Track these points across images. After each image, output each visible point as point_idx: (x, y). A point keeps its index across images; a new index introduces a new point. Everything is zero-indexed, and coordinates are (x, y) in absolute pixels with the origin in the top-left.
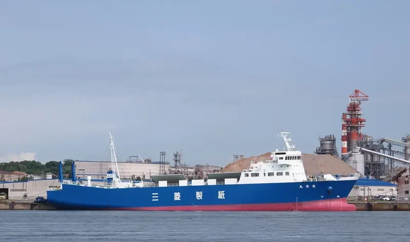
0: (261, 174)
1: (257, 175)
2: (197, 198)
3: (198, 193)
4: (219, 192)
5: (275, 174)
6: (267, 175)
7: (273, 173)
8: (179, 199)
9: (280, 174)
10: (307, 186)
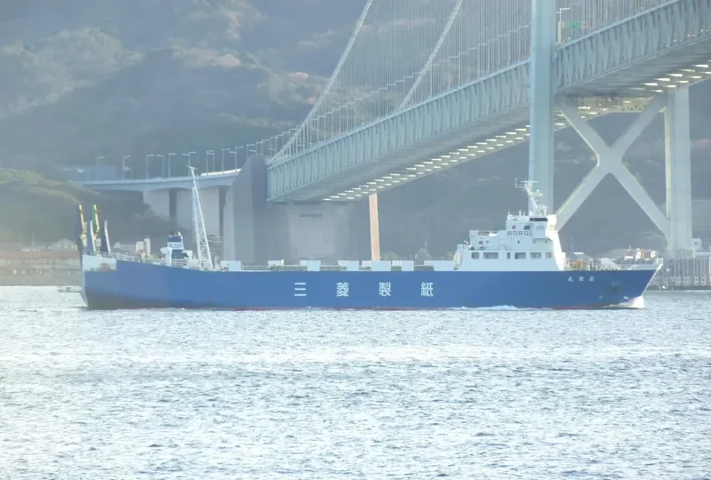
0: (502, 254)
1: (495, 255)
2: (382, 294)
3: (382, 285)
4: (423, 285)
5: (528, 255)
6: (513, 256)
7: (524, 254)
8: (345, 295)
9: (535, 255)
10: (581, 279)
